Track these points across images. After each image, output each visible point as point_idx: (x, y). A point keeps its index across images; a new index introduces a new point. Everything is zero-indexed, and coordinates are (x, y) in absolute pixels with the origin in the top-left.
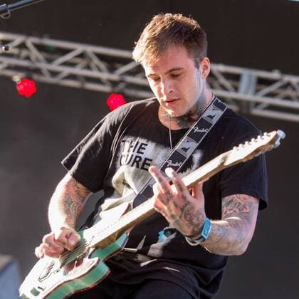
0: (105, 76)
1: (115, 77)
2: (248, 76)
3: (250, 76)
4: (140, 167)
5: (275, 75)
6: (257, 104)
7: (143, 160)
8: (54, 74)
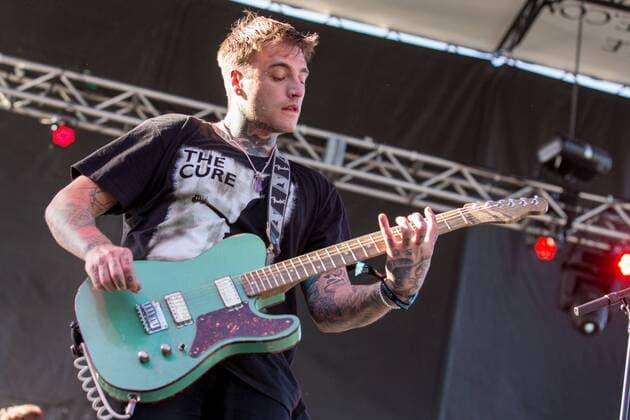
2: (336, 141)
3: (338, 142)
4: (224, 180)
5: (367, 143)
6: (340, 176)
7: (225, 173)
8: (91, 119)
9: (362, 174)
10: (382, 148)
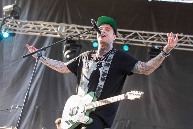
0: (122, 39)
1: (125, 39)
9: (182, 44)
10: (185, 36)
